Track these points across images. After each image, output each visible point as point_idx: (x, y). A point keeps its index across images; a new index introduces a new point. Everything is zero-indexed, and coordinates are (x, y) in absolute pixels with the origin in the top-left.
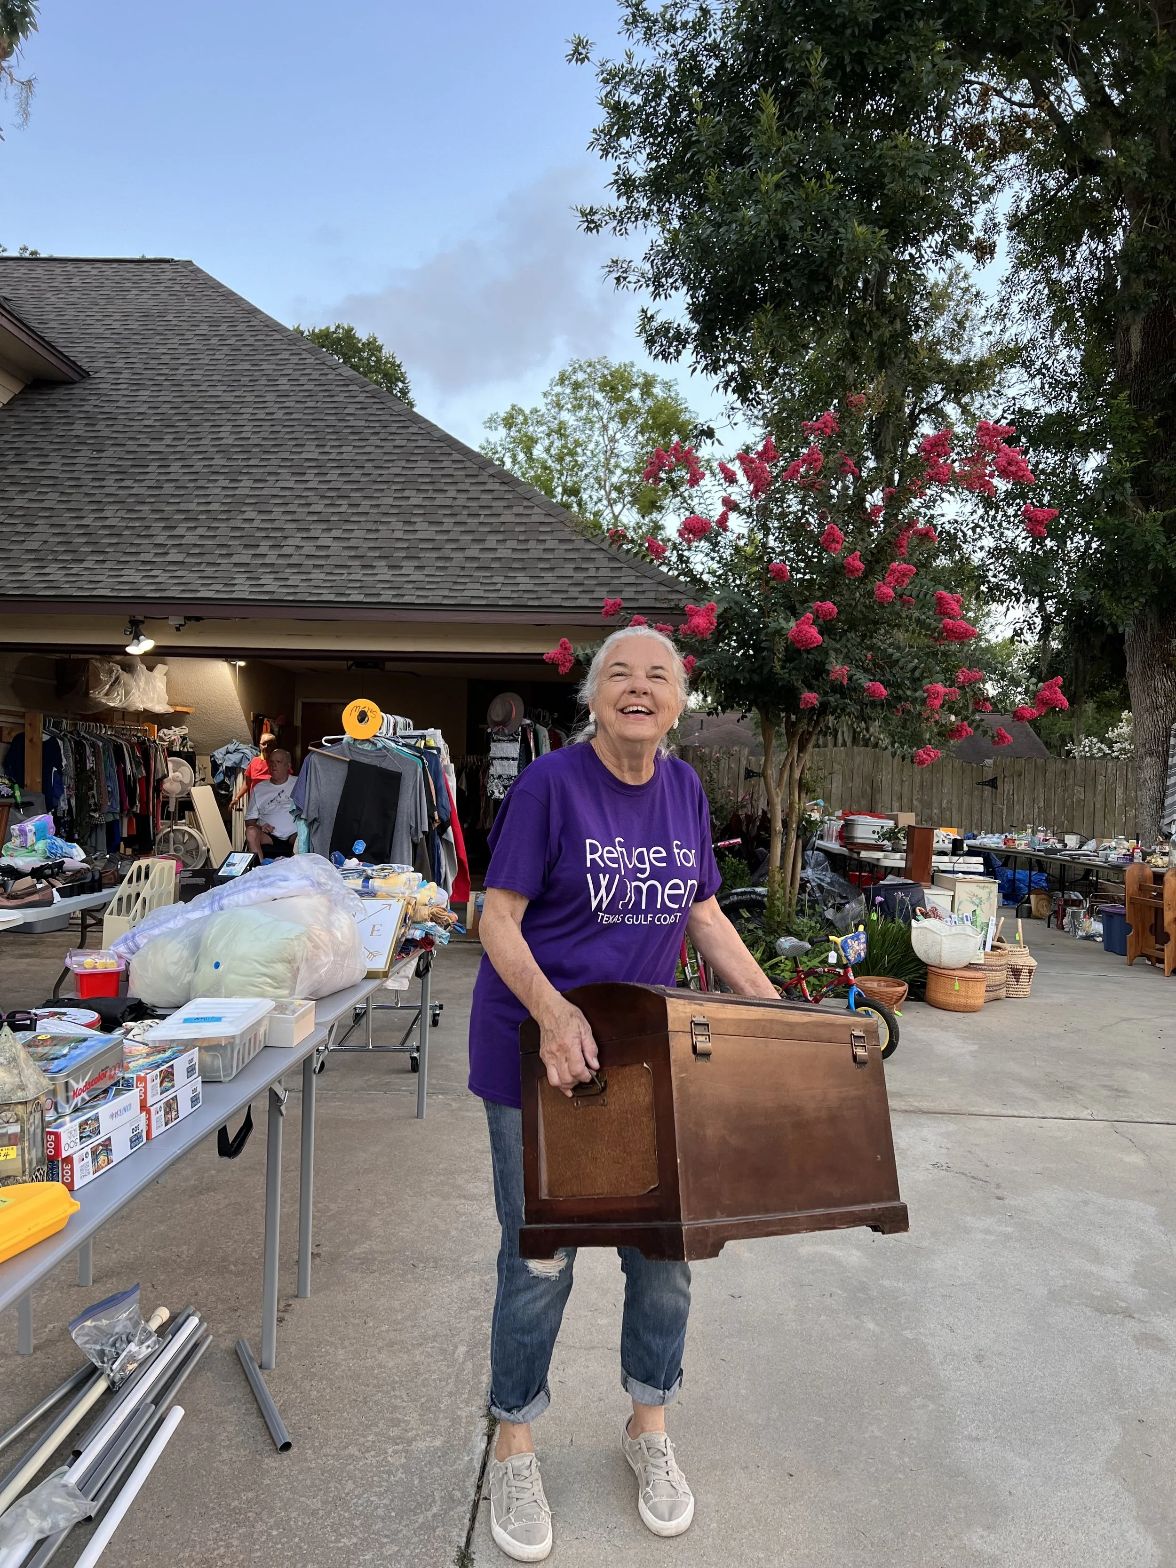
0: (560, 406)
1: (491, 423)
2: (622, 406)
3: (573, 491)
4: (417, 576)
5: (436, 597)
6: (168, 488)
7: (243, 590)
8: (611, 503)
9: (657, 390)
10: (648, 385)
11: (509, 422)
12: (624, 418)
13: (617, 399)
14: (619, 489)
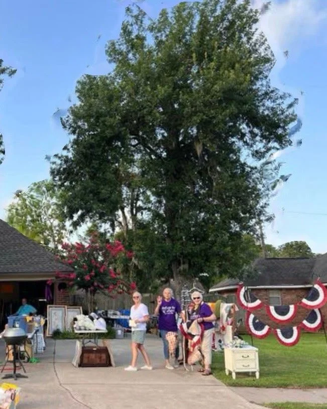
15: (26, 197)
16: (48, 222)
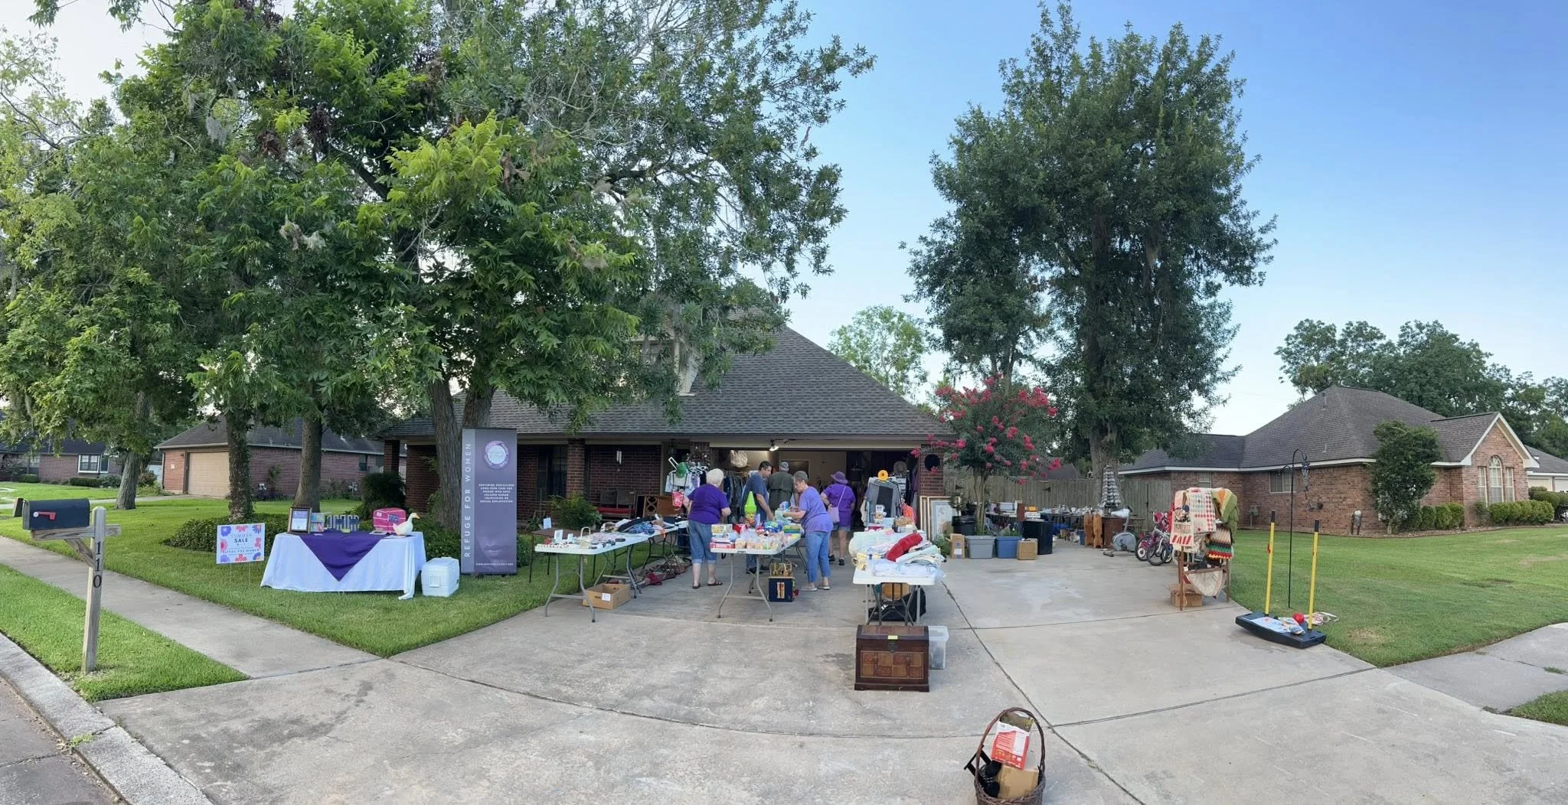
0: (859, 323)
1: (832, 333)
2: (889, 324)
3: (867, 361)
4: (861, 424)
5: (870, 431)
6: (769, 394)
7: (807, 431)
8: (884, 365)
9: (905, 318)
10: (901, 316)
11: (840, 333)
12: (890, 330)
13: (888, 321)
14: (886, 359)
15: (853, 334)
16: (882, 369)
